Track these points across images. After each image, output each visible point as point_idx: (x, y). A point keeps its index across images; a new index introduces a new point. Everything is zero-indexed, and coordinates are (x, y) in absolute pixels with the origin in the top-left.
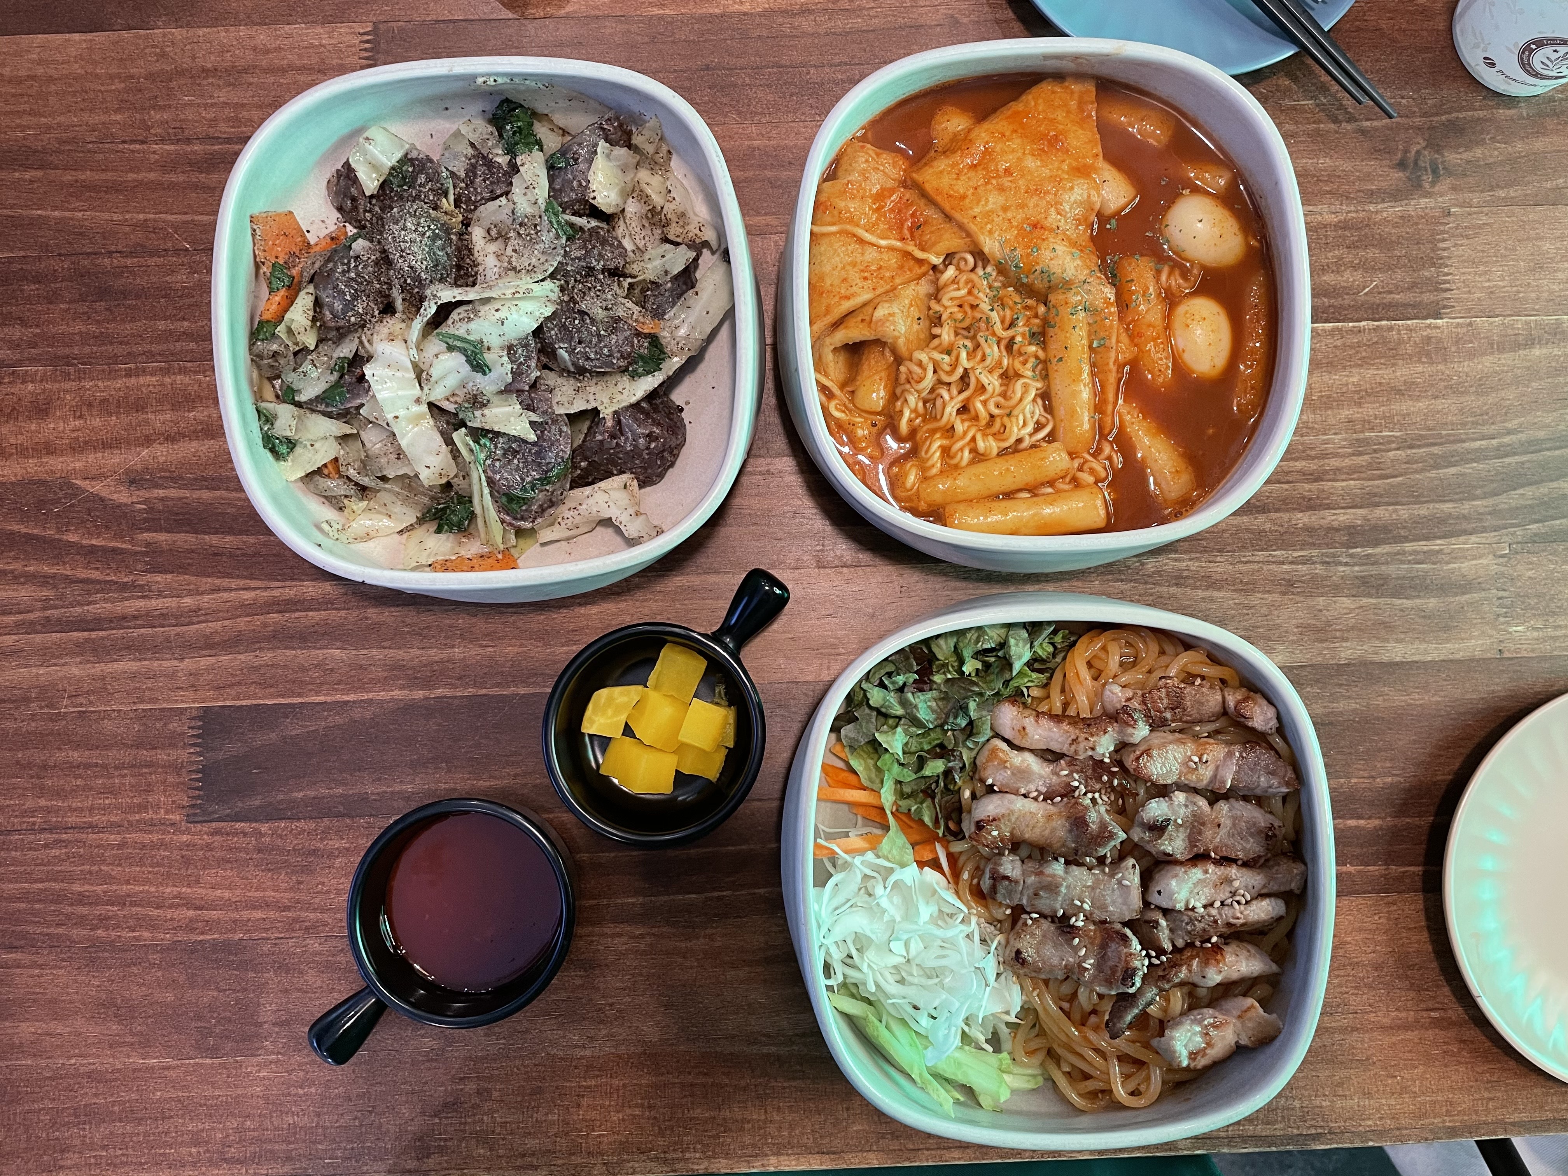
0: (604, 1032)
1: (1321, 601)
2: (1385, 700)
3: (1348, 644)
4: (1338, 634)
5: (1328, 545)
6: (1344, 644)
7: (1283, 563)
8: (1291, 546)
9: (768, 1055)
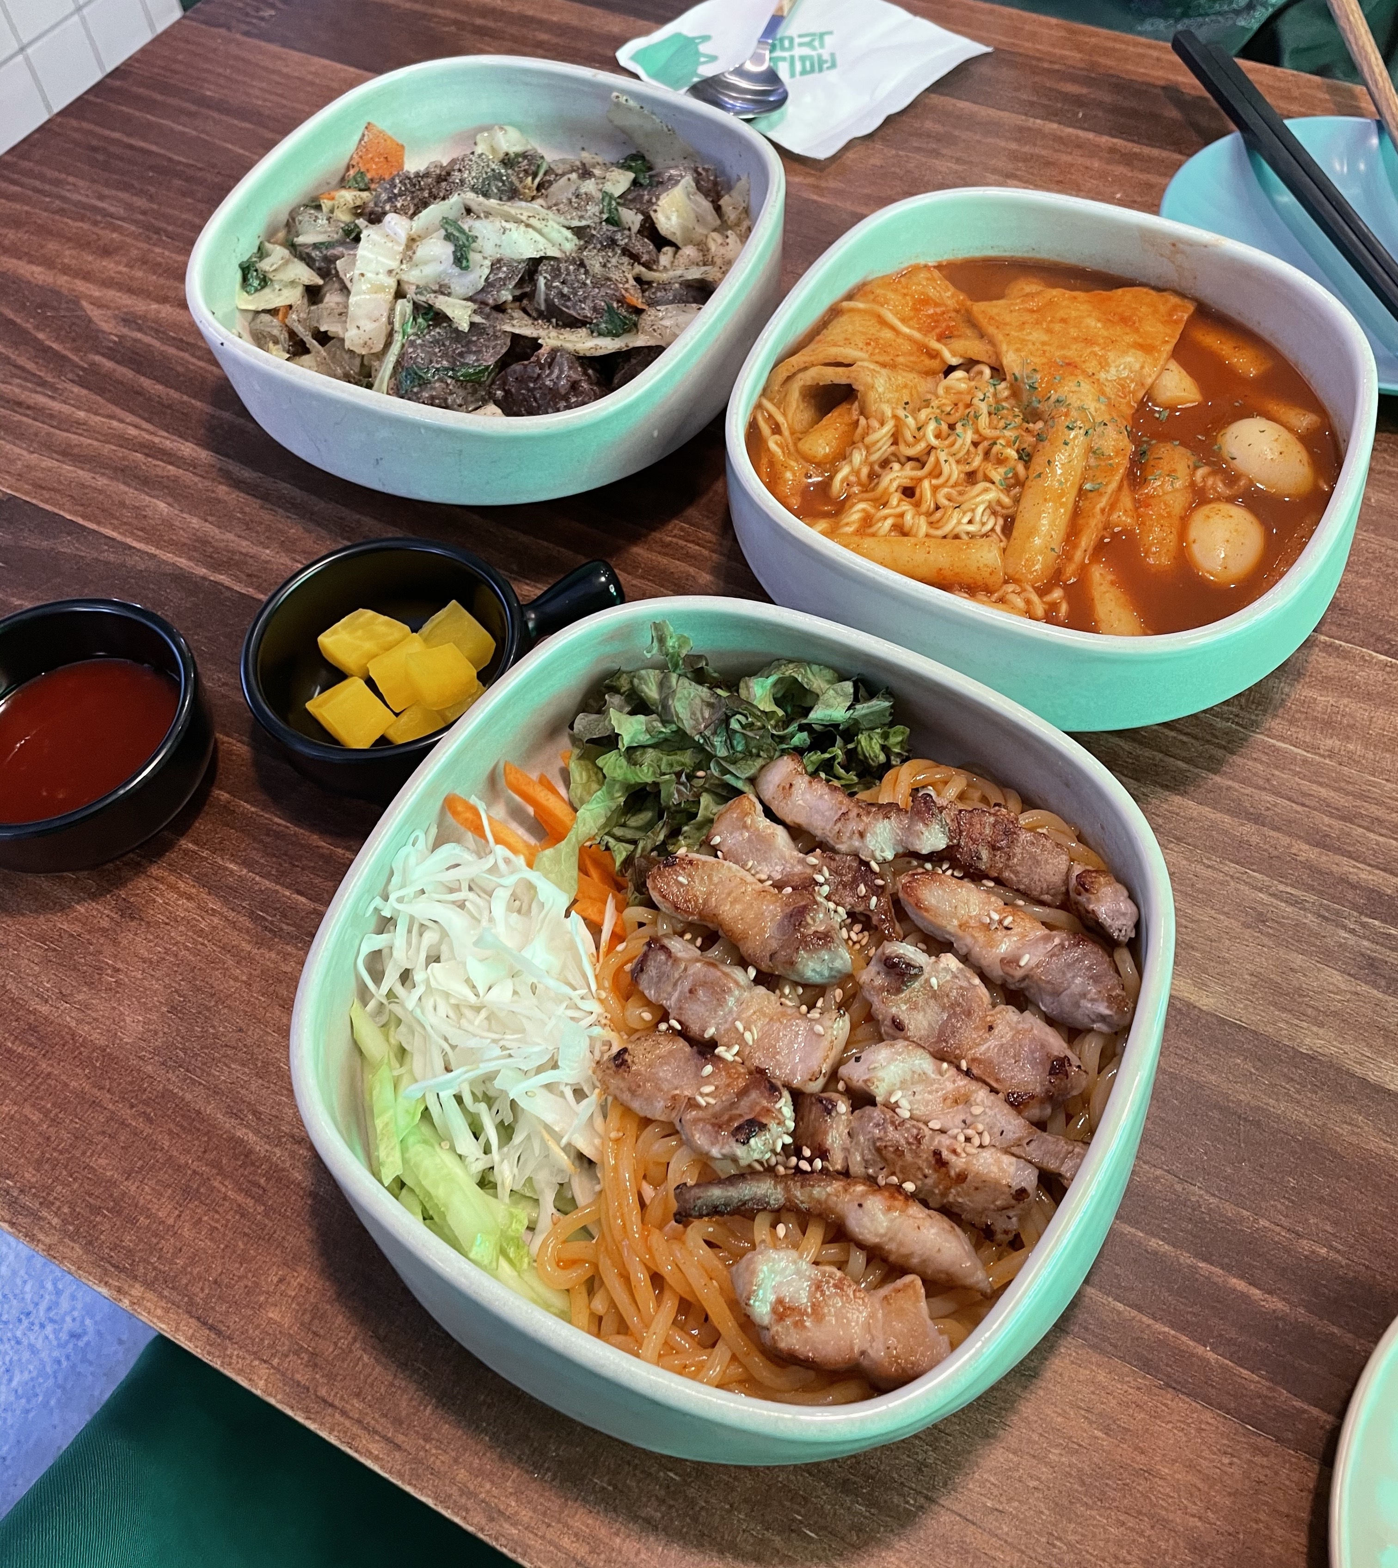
0: (80, 997)
1: (1298, 960)
2: (1353, 1133)
3: (1321, 1032)
4: (1310, 1011)
5: (1333, 898)
6: (1315, 1029)
7: (1260, 890)
8: (1282, 877)
9: (240, 1142)
